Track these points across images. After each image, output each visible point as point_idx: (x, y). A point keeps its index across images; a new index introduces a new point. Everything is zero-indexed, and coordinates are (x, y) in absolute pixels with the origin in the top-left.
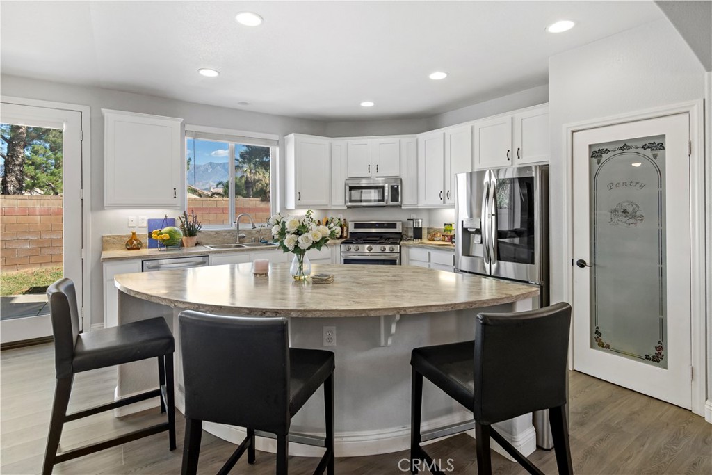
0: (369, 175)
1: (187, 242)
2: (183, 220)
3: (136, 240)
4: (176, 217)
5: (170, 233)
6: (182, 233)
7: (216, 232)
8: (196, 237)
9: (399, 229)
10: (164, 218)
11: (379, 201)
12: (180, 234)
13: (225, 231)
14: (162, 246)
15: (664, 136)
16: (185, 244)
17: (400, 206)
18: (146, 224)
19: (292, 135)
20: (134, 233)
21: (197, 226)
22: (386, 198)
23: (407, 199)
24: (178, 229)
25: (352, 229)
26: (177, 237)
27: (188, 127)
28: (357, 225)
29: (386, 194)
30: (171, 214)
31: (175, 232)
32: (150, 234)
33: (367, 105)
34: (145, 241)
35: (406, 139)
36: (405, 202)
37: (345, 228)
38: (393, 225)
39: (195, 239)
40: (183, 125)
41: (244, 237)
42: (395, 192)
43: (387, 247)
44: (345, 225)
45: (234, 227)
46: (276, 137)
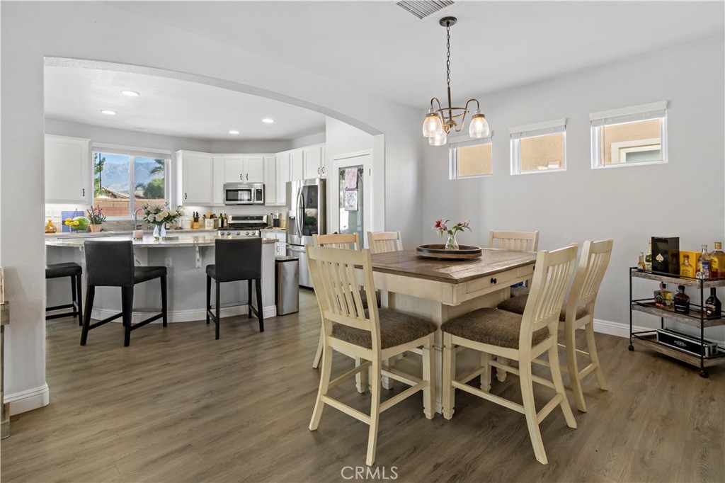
0: (241, 181)
1: (94, 229)
2: (91, 212)
3: (52, 226)
4: (84, 210)
5: (79, 221)
6: (90, 221)
7: (118, 222)
8: (101, 225)
9: (265, 221)
10: (75, 210)
11: (249, 200)
12: (88, 222)
13: (126, 221)
14: (73, 230)
15: (363, 165)
16: (92, 229)
17: (264, 204)
18: (60, 215)
19: (180, 151)
20: (50, 221)
21: (102, 217)
22: (253, 198)
23: (269, 200)
24: (86, 217)
25: (230, 221)
26: (85, 223)
27: (95, 144)
28: (234, 218)
29: (253, 195)
30: (80, 208)
31: (84, 220)
32: (63, 223)
33: (234, 133)
34: (59, 227)
35: (268, 156)
36: (267, 201)
37: (225, 221)
38: (261, 218)
39: (100, 227)
40: (90, 143)
41: (140, 226)
42: (260, 194)
43: (251, 232)
44: (226, 218)
45: (133, 218)
46: (169, 152)
